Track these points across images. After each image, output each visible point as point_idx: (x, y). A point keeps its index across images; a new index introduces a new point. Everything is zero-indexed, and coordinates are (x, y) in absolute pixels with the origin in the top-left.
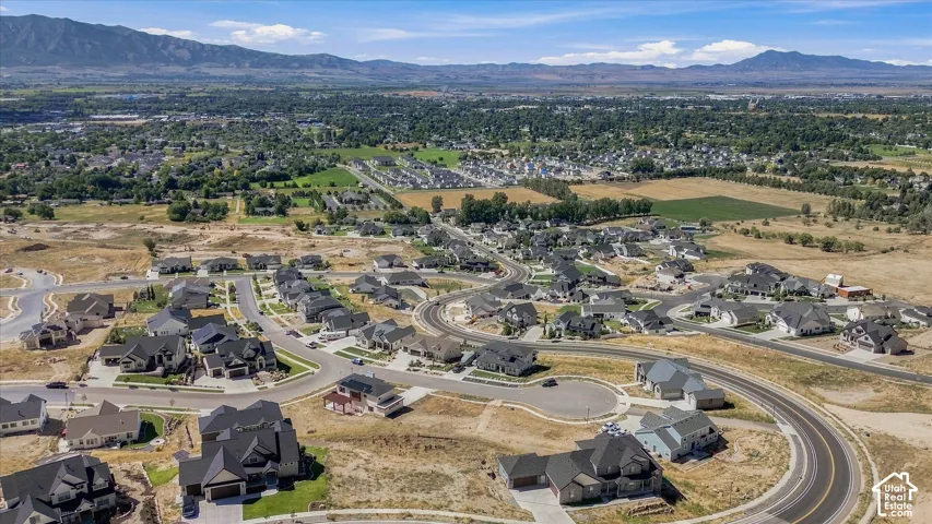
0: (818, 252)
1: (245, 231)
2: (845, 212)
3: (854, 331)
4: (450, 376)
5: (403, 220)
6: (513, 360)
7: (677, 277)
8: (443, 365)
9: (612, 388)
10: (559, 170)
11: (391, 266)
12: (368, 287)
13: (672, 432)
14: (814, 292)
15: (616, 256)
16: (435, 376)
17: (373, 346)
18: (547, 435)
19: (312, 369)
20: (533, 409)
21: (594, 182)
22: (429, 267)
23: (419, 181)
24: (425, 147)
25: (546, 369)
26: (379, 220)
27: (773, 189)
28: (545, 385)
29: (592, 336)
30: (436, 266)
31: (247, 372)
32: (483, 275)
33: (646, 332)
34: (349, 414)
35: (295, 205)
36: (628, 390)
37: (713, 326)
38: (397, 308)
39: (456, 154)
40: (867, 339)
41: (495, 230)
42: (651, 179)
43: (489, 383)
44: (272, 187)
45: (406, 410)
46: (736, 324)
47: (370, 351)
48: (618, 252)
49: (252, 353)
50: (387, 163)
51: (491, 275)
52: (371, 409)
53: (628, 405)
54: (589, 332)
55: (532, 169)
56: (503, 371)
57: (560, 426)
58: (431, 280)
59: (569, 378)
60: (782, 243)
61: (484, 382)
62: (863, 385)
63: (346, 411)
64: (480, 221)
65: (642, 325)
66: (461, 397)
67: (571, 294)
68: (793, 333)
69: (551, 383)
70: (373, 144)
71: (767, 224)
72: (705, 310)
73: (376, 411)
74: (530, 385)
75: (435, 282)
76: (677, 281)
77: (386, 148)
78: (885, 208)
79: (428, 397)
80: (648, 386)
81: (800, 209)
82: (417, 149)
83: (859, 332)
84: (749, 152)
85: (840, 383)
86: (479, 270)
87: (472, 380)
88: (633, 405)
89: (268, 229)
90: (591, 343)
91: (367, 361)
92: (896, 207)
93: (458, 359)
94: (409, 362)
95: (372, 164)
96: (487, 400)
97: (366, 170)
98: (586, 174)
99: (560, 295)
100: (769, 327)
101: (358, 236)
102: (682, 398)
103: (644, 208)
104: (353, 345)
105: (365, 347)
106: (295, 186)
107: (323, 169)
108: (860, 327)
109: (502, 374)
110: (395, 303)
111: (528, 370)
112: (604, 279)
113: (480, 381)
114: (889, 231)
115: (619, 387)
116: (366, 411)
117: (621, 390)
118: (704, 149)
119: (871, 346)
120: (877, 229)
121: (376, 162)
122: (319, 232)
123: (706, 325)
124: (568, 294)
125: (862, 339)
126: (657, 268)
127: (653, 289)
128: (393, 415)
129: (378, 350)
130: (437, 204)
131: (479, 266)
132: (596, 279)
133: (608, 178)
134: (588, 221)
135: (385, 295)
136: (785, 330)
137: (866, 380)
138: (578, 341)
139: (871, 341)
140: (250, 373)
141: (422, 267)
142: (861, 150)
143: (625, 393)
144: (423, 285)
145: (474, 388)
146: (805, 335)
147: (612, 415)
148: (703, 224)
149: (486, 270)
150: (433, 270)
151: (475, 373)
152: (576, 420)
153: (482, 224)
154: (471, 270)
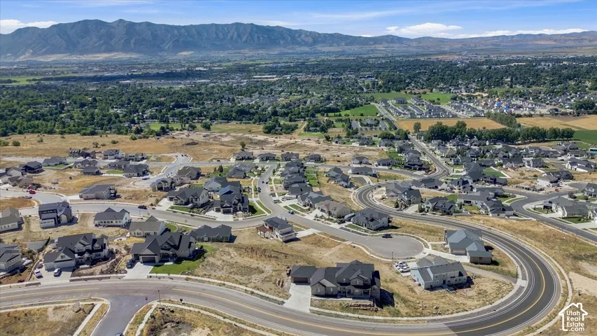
1: (297, 140)
4: (335, 226)
5: (390, 137)
6: (372, 220)
7: (551, 182)
8: (335, 219)
9: (425, 243)
11: (360, 163)
12: (334, 174)
13: (429, 271)
15: (524, 166)
16: (327, 225)
17: (306, 205)
19: (267, 213)
20: (366, 249)
22: (384, 165)
23: (416, 112)
25: (396, 228)
26: (376, 136)
28: (383, 237)
29: (448, 214)
30: (389, 165)
31: (232, 211)
32: (418, 173)
33: (491, 215)
34: (267, 238)
35: (334, 127)
36: (433, 246)
38: (346, 187)
39: (449, 96)
41: (447, 145)
42: (589, 114)
43: (353, 232)
44: (327, 116)
45: (296, 240)
46: (566, 216)
47: (303, 207)
49: (237, 202)
50: (402, 102)
51: (422, 172)
52: (277, 236)
53: (427, 254)
54: (447, 211)
55: (499, 106)
56: (366, 226)
58: (382, 173)
59: (402, 235)
61: (351, 231)
63: (266, 236)
64: (438, 139)
65: (489, 210)
66: (332, 237)
67: (464, 188)
69: (388, 236)
70: (398, 90)
72: (549, 205)
73: (279, 238)
74: (375, 236)
75: (384, 175)
76: (551, 185)
77: (406, 92)
79: (314, 234)
82: (425, 93)
86: (415, 169)
88: (430, 255)
89: (309, 140)
90: (445, 218)
91: (296, 212)
93: (343, 217)
94: (316, 214)
95: (391, 102)
96: (344, 240)
97: (387, 106)
98: (539, 110)
100: (588, 220)
101: (358, 145)
102: (466, 255)
103: (567, 135)
104: (295, 203)
105: (301, 205)
106: (340, 115)
107: (361, 106)
109: (364, 228)
110: (345, 184)
111: (381, 227)
112: (495, 180)
113: (348, 230)
115: (429, 243)
116: (275, 237)
121: (395, 101)
122: (337, 142)
124: (461, 187)
126: (543, 176)
127: (528, 189)
128: (286, 242)
129: (307, 208)
130: (417, 127)
131: (416, 166)
132: (489, 180)
133: (555, 113)
134: (520, 142)
135: (340, 179)
138: (438, 216)
140: (234, 211)
141: (379, 165)
143: (430, 247)
144: (375, 176)
145: (344, 234)
147: (412, 258)
149: (420, 169)
150: (386, 167)
151: (350, 226)
153: (440, 141)
154: (410, 168)
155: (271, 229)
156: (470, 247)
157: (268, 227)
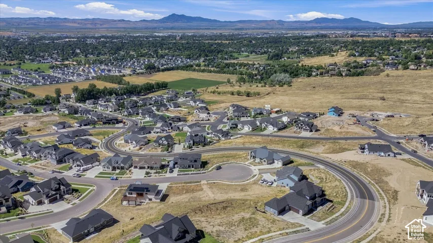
0: (245, 97)
2: (242, 81)
3: (300, 125)
4: (169, 175)
6: (195, 161)
9: (244, 164)
10: (109, 71)
11: (64, 128)
14: (265, 113)
15: (169, 108)
17: (114, 169)
18: (242, 190)
19: (91, 188)
20: (222, 181)
21: (130, 75)
22: (86, 125)
24: (24, 62)
27: (209, 74)
28: (218, 169)
29: (205, 145)
30: (89, 124)
31: (58, 198)
32: (117, 125)
33: (224, 139)
34: (139, 205)
37: (242, 132)
39: (46, 66)
40: (306, 127)
41: (99, 102)
42: (156, 72)
43: (191, 174)
45: (166, 195)
46: (251, 130)
47: (114, 172)
48: (169, 106)
49: (58, 186)
50: (7, 73)
51: (121, 125)
52: (150, 200)
53: (257, 170)
55: (94, 70)
56: (193, 167)
57: (243, 185)
58: (93, 132)
59: (224, 164)
60: (229, 95)
61: (189, 174)
62: (317, 145)
64: (90, 99)
65: (221, 136)
67: (172, 128)
68: (276, 129)
69: (219, 168)
71: (217, 88)
72: (235, 126)
73: (154, 200)
74: (210, 171)
75: (95, 133)
76: (208, 116)
78: (255, 78)
79: (169, 187)
80: (258, 160)
81: (226, 81)
82: (20, 64)
83: (302, 125)
84: (190, 58)
85: (311, 145)
86: (114, 123)
87: (182, 174)
88: (259, 170)
91: (119, 178)
92: (259, 77)
96: (198, 182)
98: (123, 72)
99: (167, 129)
100: (265, 129)
101: (22, 114)
102: (273, 162)
103: (163, 86)
104: (101, 171)
105: (110, 171)
108: (302, 123)
109: (193, 169)
110: (89, 146)
111: (202, 164)
112: (180, 119)
113: (186, 174)
114: (262, 86)
115: (246, 163)
116: (148, 201)
117: (249, 165)
118: (170, 58)
119: (308, 130)
120: (257, 86)
123: (239, 132)
125: (304, 128)
126: (195, 112)
127: (202, 121)
128: (163, 200)
129: (118, 171)
131: (113, 121)
133: (136, 72)
135: (83, 143)
136: (272, 129)
137: (318, 143)
138: (202, 148)
139: (308, 128)
140: (60, 198)
141: (81, 125)
142: (231, 56)
143: (251, 165)
144: (91, 135)
146: (280, 129)
147: (255, 175)
148: (194, 90)
149: (117, 123)
150: (90, 127)
152: (244, 181)
153: (93, 100)
154: (110, 123)
155: (141, 195)
156: (275, 156)
157: (135, 196)
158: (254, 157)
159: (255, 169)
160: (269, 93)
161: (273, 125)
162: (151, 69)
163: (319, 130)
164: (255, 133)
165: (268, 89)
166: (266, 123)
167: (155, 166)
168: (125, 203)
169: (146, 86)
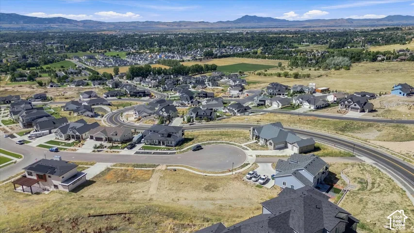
0: (292, 79)
1: (7, 88)
2: (295, 64)
3: (346, 102)
4: (125, 152)
5: (99, 79)
6: (169, 136)
7: (240, 91)
8: (120, 145)
9: (239, 146)
10: (173, 57)
11: (90, 97)
12: (75, 107)
13: (305, 173)
14: (307, 91)
15: (207, 87)
16: (114, 153)
17: (68, 139)
18: (207, 189)
19: (15, 159)
20: (190, 168)
21: (189, 61)
22: (111, 96)
23: (107, 63)
24: (110, 51)
25: (191, 140)
26: (86, 80)
27: (263, 60)
28: (194, 150)
29: (211, 120)
30: (116, 96)
32: (143, 98)
33: (239, 115)
35: (40, 76)
36: (249, 146)
37: (270, 109)
38: (92, 116)
39: (124, 53)
40: (355, 105)
41: (147, 80)
42: (213, 58)
43: (154, 153)
44: (29, 69)
45: (89, 183)
46: (280, 107)
48: (207, 85)
50: (91, 58)
51: (147, 98)
52: (56, 186)
53: (254, 156)
54: (209, 117)
55: (160, 57)
56: (163, 144)
57: (215, 179)
58: (113, 102)
60: (276, 77)
61: (150, 153)
62: (370, 128)
63: (34, 191)
64: (139, 76)
65: (236, 111)
66: (134, 166)
67: (192, 102)
68: (312, 108)
69: (199, 148)
70: (84, 51)
71: (266, 71)
72: (263, 103)
73: (61, 188)
74: (183, 152)
75: (116, 104)
76: (240, 93)
77: (91, 52)
78: (310, 62)
79: (108, 170)
80: (262, 142)
81: (277, 65)
82: (106, 52)
83: (349, 102)
84: (249, 48)
85: (358, 129)
86: (140, 96)
87: (142, 153)
88: (257, 156)
89: (21, 86)
90: (211, 123)
91: (61, 149)
92: (314, 61)
93: (130, 140)
94: (93, 145)
95: (83, 58)
96: (155, 166)
97: (80, 61)
98: (185, 58)
99: (186, 103)
100: (299, 106)
101: (74, 87)
102: (286, 147)
103: (214, 68)
104: (53, 139)
105: (62, 139)
106: (42, 68)
107: (58, 61)
108: (350, 100)
109: (164, 147)
110: (90, 114)
111: (179, 141)
112: (206, 94)
113: (148, 153)
114: (315, 70)
115: (243, 145)
116: (52, 189)
117: (246, 147)
118: (231, 47)
119: (357, 109)
120: (310, 70)
121: (86, 57)
122: (52, 86)
123: (265, 109)
124: (190, 102)
125: (353, 106)
126: (229, 89)
127: (231, 97)
128: (76, 190)
129: (72, 141)
130: (116, 71)
131: (140, 94)
132: (202, 95)
133: (195, 59)
134: (190, 75)
135: (84, 110)
136: (308, 107)
137: (368, 126)
138: (204, 123)
139: (358, 106)
141: (108, 96)
142: (290, 45)
143: (248, 148)
144: (109, 105)
145: (144, 159)
146: (318, 108)
147: (247, 165)
148: (240, 72)
149: (145, 96)
150: (115, 98)
151: (144, 148)
152: (223, 172)
153: (141, 77)
154: (136, 96)
155: (42, 178)
156: (290, 138)
157: (35, 177)
158: (258, 138)
159: (251, 155)
160: (321, 76)
161: (309, 102)
162: (210, 55)
163: (375, 111)
164: (285, 111)
165: (321, 72)
166: (301, 100)
167: (114, 138)
168: (19, 189)
169: (195, 67)
